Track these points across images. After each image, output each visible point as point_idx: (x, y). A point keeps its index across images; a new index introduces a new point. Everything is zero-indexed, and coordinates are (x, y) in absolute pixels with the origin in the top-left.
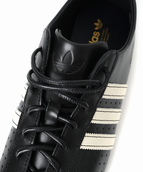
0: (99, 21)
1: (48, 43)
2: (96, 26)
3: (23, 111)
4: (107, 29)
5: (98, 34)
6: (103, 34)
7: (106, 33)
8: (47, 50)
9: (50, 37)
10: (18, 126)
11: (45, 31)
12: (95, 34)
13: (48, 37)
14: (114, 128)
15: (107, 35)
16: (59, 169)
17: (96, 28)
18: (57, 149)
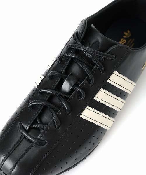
0: (129, 31)
1: (84, 30)
2: (125, 35)
3: (46, 76)
4: (134, 40)
5: (124, 41)
6: (129, 42)
7: (131, 42)
8: (82, 35)
9: (86, 26)
10: (38, 86)
11: (83, 21)
12: (122, 40)
13: (85, 26)
14: (114, 113)
15: (132, 44)
16: (59, 127)
17: (125, 37)
18: (61, 110)
